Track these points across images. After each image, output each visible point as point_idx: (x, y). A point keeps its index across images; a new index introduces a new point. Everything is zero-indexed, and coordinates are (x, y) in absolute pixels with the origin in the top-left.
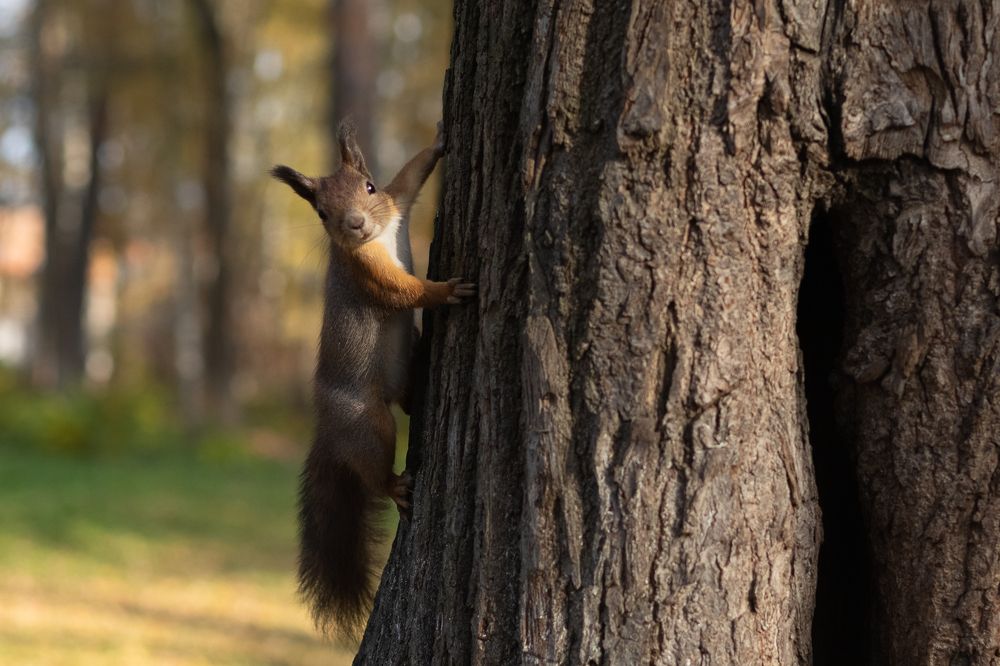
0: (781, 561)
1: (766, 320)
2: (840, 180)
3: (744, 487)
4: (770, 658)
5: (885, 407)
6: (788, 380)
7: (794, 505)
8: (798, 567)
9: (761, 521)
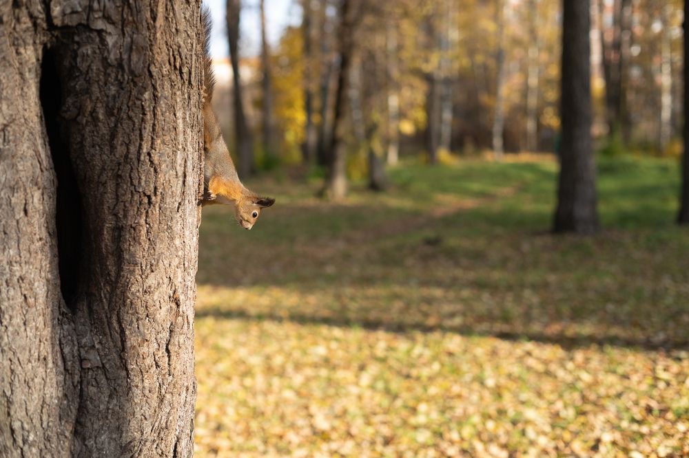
0: (37, 195)
1: (24, 94)
2: (53, 35)
3: (18, 164)
4: (35, 234)
5: (79, 130)
6: (36, 120)
7: (42, 171)
8: (45, 197)
9: (27, 178)
